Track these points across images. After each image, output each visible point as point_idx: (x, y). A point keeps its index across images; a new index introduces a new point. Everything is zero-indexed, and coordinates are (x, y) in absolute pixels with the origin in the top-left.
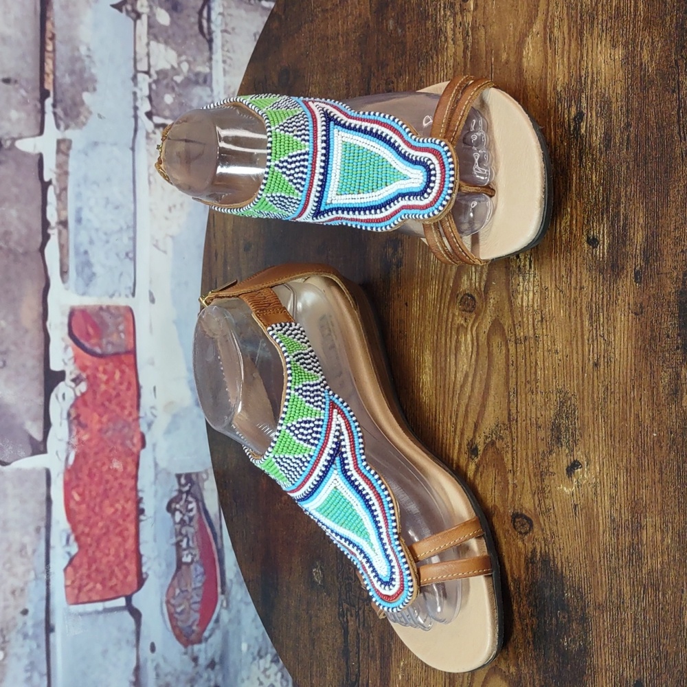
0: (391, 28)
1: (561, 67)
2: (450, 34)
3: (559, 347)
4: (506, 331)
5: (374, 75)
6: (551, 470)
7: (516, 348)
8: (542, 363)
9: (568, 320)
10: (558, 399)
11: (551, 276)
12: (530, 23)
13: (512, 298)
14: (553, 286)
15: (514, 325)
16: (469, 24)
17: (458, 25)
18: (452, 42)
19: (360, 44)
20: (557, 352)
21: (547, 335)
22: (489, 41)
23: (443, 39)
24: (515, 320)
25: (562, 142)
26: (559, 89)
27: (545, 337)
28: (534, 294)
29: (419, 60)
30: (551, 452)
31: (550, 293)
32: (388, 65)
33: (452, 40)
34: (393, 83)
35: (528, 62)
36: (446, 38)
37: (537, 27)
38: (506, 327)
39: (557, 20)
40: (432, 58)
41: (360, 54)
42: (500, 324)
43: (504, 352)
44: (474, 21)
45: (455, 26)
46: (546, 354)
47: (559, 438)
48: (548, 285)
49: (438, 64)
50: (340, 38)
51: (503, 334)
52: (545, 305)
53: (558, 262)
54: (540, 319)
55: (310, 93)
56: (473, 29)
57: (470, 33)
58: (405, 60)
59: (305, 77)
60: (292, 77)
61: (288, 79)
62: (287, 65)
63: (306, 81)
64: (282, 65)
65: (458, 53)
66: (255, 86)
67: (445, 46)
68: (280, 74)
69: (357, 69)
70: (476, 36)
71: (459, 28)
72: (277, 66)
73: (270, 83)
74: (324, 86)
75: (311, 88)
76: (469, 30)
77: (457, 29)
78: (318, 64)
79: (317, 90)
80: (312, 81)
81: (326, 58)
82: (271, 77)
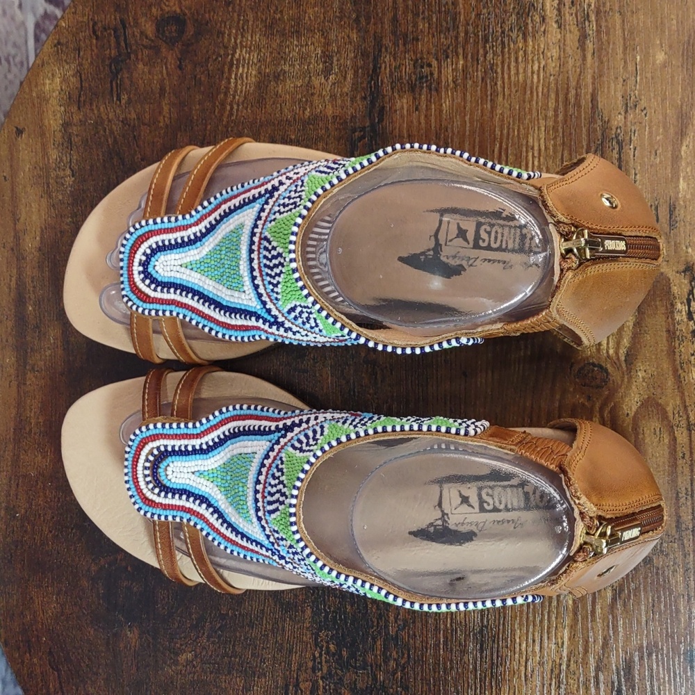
2: (551, 13)
4: (671, 415)
5: (386, 49)
7: (690, 437)
13: (680, 371)
15: (685, 407)
16: (589, 5)
17: (568, 3)
18: (555, 26)
22: (631, 33)
23: (537, 18)
24: (687, 400)
32: (418, 40)
33: (557, 22)
34: (430, 65)
36: (543, 18)
38: (669, 409)
40: (514, 41)
41: (354, 16)
42: (658, 405)
43: (666, 441)
44: (600, 3)
45: (561, 4)
51: (664, 416)
55: (238, 60)
56: (598, 13)
57: (593, 18)
58: (457, 38)
59: (223, 34)
60: (190, 30)
61: (181, 32)
62: (178, 11)
63: (226, 40)
64: (167, 9)
65: (568, 42)
66: (94, 32)
67: (542, 29)
68: (162, 23)
69: (348, 36)
70: (603, 24)
71: (570, 8)
72: (154, 10)
73: (136, 33)
74: (271, 53)
75: (238, 51)
76: (591, 13)
77: (566, 10)
78: (256, 19)
79: (254, 57)
80: (241, 42)
81: (274, 12)
82: (137, 24)
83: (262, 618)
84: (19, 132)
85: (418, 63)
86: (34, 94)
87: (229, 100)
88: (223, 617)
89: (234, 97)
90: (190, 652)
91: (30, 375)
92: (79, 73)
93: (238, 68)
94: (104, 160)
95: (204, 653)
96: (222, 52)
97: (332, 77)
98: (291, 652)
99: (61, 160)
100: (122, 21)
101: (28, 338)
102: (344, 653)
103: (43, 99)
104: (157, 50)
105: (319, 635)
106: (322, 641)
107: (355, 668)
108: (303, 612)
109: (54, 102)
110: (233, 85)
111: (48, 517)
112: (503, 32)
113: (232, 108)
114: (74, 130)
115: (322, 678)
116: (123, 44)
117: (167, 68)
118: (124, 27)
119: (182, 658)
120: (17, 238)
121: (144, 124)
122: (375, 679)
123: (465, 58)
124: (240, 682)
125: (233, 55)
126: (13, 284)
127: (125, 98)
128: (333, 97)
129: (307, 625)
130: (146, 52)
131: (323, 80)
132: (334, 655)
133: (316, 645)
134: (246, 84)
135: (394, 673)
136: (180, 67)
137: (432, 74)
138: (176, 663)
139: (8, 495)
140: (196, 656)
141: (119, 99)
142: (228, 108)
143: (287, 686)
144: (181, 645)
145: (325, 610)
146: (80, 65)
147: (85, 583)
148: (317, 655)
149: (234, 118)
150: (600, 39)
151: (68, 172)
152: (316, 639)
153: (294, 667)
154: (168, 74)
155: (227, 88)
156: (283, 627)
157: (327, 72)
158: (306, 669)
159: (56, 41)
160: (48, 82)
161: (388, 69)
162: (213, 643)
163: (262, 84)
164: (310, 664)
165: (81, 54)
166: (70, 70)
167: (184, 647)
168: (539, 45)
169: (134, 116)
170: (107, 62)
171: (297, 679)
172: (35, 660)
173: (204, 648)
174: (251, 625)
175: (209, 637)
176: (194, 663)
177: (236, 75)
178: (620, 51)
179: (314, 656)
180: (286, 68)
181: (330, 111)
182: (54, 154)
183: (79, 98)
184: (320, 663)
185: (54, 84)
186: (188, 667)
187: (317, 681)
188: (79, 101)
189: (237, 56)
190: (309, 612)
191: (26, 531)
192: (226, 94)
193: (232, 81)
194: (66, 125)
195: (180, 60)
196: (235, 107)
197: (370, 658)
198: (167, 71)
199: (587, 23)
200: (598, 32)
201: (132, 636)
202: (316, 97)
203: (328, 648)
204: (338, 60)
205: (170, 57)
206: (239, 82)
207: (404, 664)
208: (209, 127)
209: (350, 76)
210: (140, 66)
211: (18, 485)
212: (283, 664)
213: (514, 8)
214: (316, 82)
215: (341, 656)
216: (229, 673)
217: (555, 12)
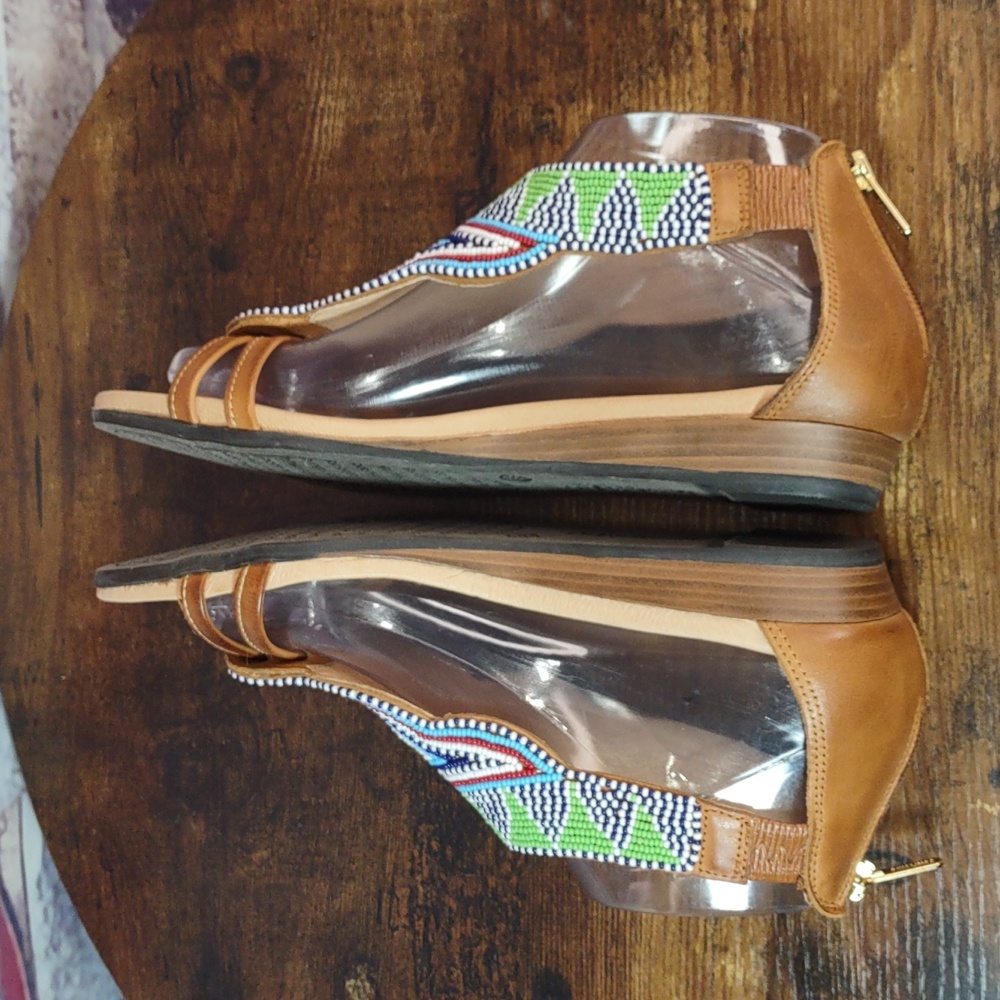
0: (546, 14)
1: (966, 126)
2: (699, 42)
3: (968, 576)
5: (500, 92)
6: (953, 777)
8: (930, 602)
9: (988, 534)
10: (968, 662)
11: (949, 463)
12: (893, 47)
14: (954, 479)
16: (745, 31)
17: (719, 29)
18: (703, 58)
19: (461, 34)
20: (964, 586)
21: (941, 559)
23: (682, 49)
25: (969, 246)
26: (961, 160)
27: (936, 562)
28: (909, 490)
29: (621, 79)
30: (954, 748)
31: (946, 490)
32: (537, 79)
33: (706, 53)
34: (551, 111)
35: (890, 110)
36: (690, 50)
37: (911, 54)
39: (954, 52)
40: (655, 80)
41: (461, 50)
44: (759, 28)
45: (711, 31)
46: (939, 589)
47: (971, 727)
48: (941, 475)
49: (668, 93)
50: (406, 16)
52: (934, 509)
53: (963, 440)
54: (924, 531)
55: (322, 110)
56: (756, 39)
57: (750, 47)
58: (584, 76)
59: (304, 76)
60: (265, 74)
61: (255, 75)
62: (251, 49)
63: (308, 84)
64: (237, 47)
65: (720, 78)
66: (153, 78)
67: (688, 62)
68: (232, 65)
69: (454, 78)
70: (763, 54)
71: (722, 36)
72: (223, 48)
73: (202, 79)
74: (361, 100)
75: (322, 98)
76: (747, 41)
77: (717, 37)
78: (343, 57)
79: (342, 105)
80: (326, 87)
81: (366, 49)
82: (203, 67)
83: (351, 808)
84: (65, 203)
85: (538, 109)
86: (83, 157)
87: (312, 159)
88: (304, 806)
89: (318, 156)
90: (266, 849)
91: (78, 505)
92: (135, 130)
93: (322, 119)
94: (164, 238)
95: (282, 851)
96: (303, 101)
97: (434, 129)
98: (384, 849)
99: (114, 238)
100: (187, 65)
101: (76, 458)
102: (449, 852)
103: (93, 162)
104: (226, 99)
105: (419, 830)
106: (422, 836)
107: (462, 870)
108: (400, 800)
109: (105, 166)
110: (316, 140)
111: (99, 681)
112: (640, 67)
113: (315, 170)
114: (129, 200)
115: (422, 883)
116: (186, 91)
117: (238, 121)
118: (189, 73)
119: (257, 856)
120: (62, 334)
121: (211, 191)
122: (486, 884)
123: (595, 101)
124: (324, 888)
125: (316, 103)
126: (58, 392)
127: (188, 158)
128: (436, 153)
129: (404, 816)
130: (214, 101)
131: (424, 132)
132: (436, 854)
133: (415, 840)
134: (333, 139)
135: (508, 878)
136: (254, 119)
137: (554, 123)
138: (249, 862)
139: (53, 653)
140: (273, 854)
141: (182, 159)
142: (311, 169)
143: (380, 892)
144: (255, 840)
145: (426, 798)
146: (137, 118)
147: (141, 762)
148: (416, 854)
149: (317, 181)
150: (758, 74)
151: (123, 252)
152: (415, 834)
153: (389, 868)
154: (239, 128)
155: (310, 144)
156: (376, 820)
157: (428, 122)
158: (403, 872)
159: (108, 92)
160: (98, 141)
161: (501, 117)
162: (293, 838)
163: (351, 138)
164: (408, 865)
165: (139, 105)
166: (124, 125)
167: (258, 843)
168: (684, 84)
169: (199, 181)
170: (168, 115)
171: (393, 886)
172: (84, 857)
173: (281, 845)
174: (338, 816)
175: (288, 831)
176: (271, 862)
177: (320, 127)
178: (783, 89)
179: (413, 855)
180: (379, 118)
181: (431, 172)
182: (105, 230)
183: (136, 160)
184: (420, 864)
185: (105, 145)
186: (263, 868)
187: (416, 887)
188: (135, 163)
189: (321, 104)
190: (406, 800)
191: (73, 698)
192: (308, 152)
193: (316, 135)
194: (120, 194)
195: (253, 110)
196: (319, 168)
197: (480, 859)
198: (238, 124)
199: (743, 54)
200: (757, 64)
201: (196, 828)
202: (415, 153)
203: (429, 846)
204: (442, 108)
205: (242, 106)
206: (324, 137)
207: (521, 867)
208: (288, 193)
209: (456, 127)
210: (207, 119)
211: (63, 640)
212: (375, 865)
213: (654, 37)
214: (415, 134)
215: (444, 856)
216: (312, 876)
217: (704, 41)
